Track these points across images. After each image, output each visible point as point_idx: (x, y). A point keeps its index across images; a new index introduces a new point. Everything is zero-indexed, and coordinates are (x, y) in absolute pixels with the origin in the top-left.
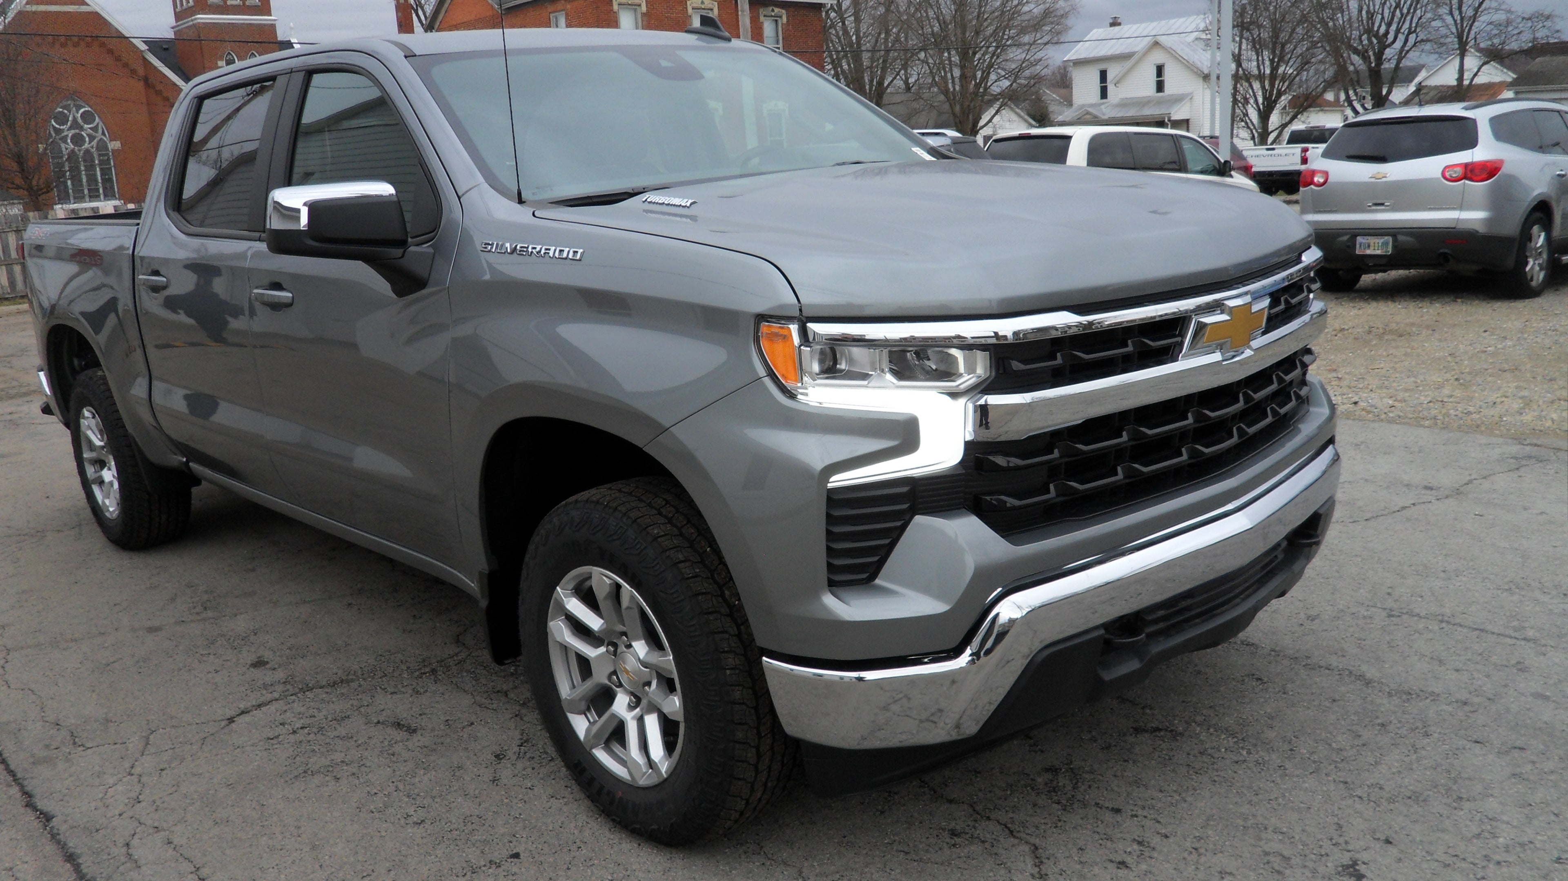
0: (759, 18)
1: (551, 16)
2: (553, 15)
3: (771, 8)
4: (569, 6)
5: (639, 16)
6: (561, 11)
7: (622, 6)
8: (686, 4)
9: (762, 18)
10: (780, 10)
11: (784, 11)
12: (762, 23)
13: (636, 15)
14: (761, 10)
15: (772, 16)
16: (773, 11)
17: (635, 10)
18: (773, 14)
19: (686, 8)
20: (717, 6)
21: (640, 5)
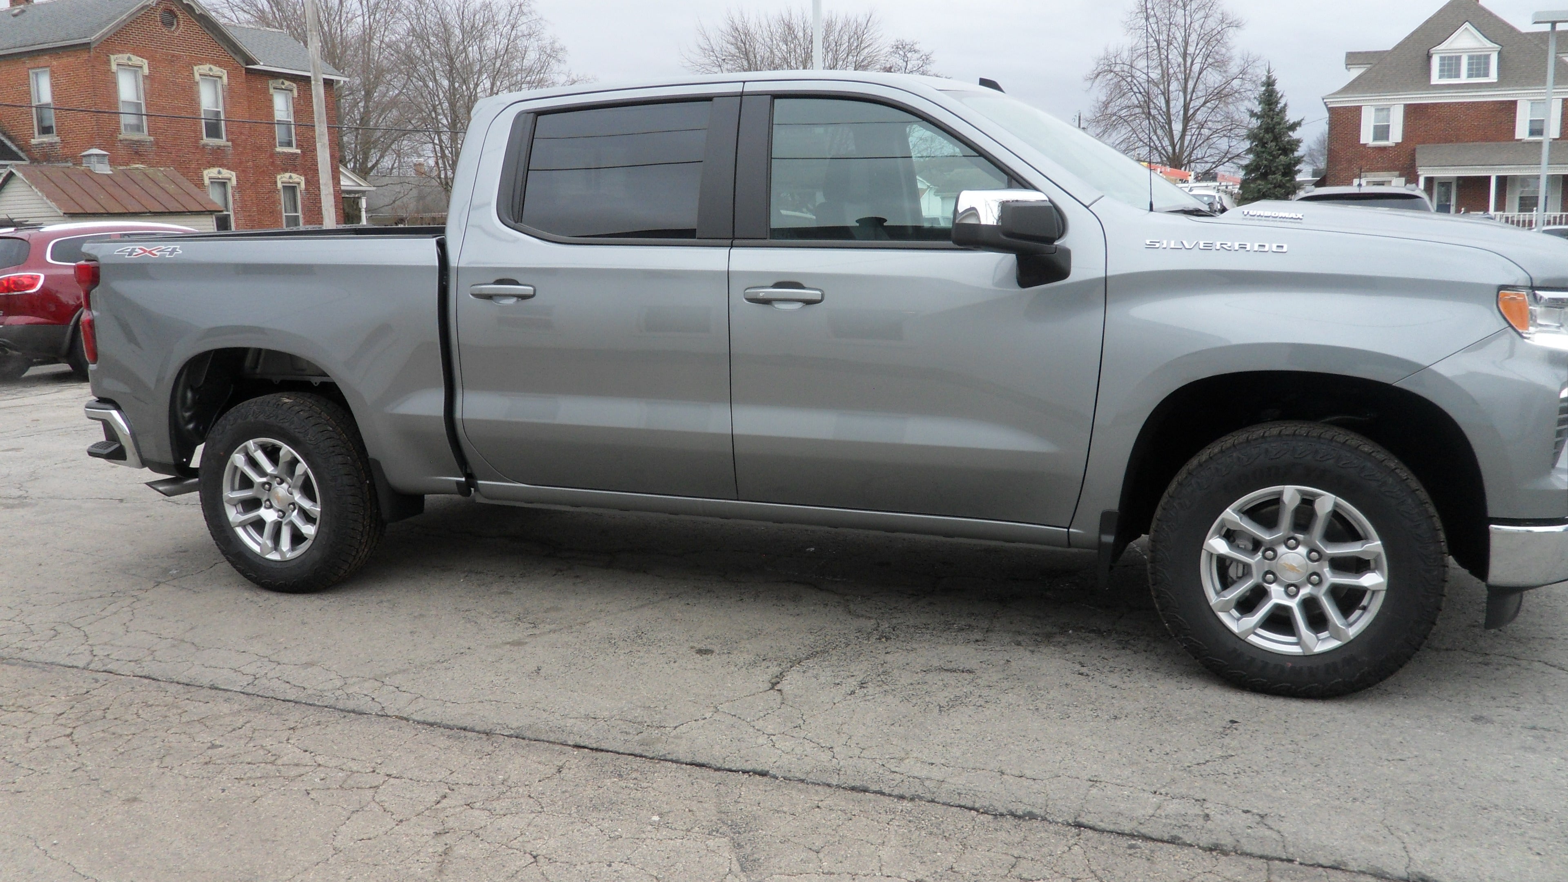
0: (268, 89)
1: (31, 72)
2: (34, 71)
3: (281, 81)
4: (55, 63)
5: (141, 79)
6: (46, 67)
7: (121, 67)
8: (193, 69)
9: (272, 91)
10: (291, 83)
11: (294, 85)
12: (272, 95)
13: (136, 78)
14: (270, 82)
15: (282, 89)
16: (283, 83)
17: (136, 72)
18: (283, 87)
19: (193, 74)
20: (226, 75)
21: (141, 67)
